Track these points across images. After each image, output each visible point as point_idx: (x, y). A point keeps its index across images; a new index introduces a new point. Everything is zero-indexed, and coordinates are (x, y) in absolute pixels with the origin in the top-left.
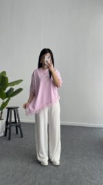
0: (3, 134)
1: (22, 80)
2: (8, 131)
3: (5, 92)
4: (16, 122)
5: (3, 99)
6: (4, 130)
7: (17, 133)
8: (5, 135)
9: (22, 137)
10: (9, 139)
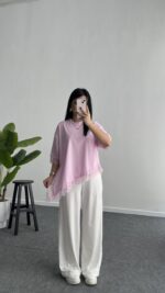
0: (5, 225)
1: (39, 138)
2: (14, 219)
3: (12, 156)
4: (27, 206)
5: (8, 167)
6: (8, 217)
7: (29, 223)
8: (10, 226)
9: (37, 230)
10: (16, 233)
